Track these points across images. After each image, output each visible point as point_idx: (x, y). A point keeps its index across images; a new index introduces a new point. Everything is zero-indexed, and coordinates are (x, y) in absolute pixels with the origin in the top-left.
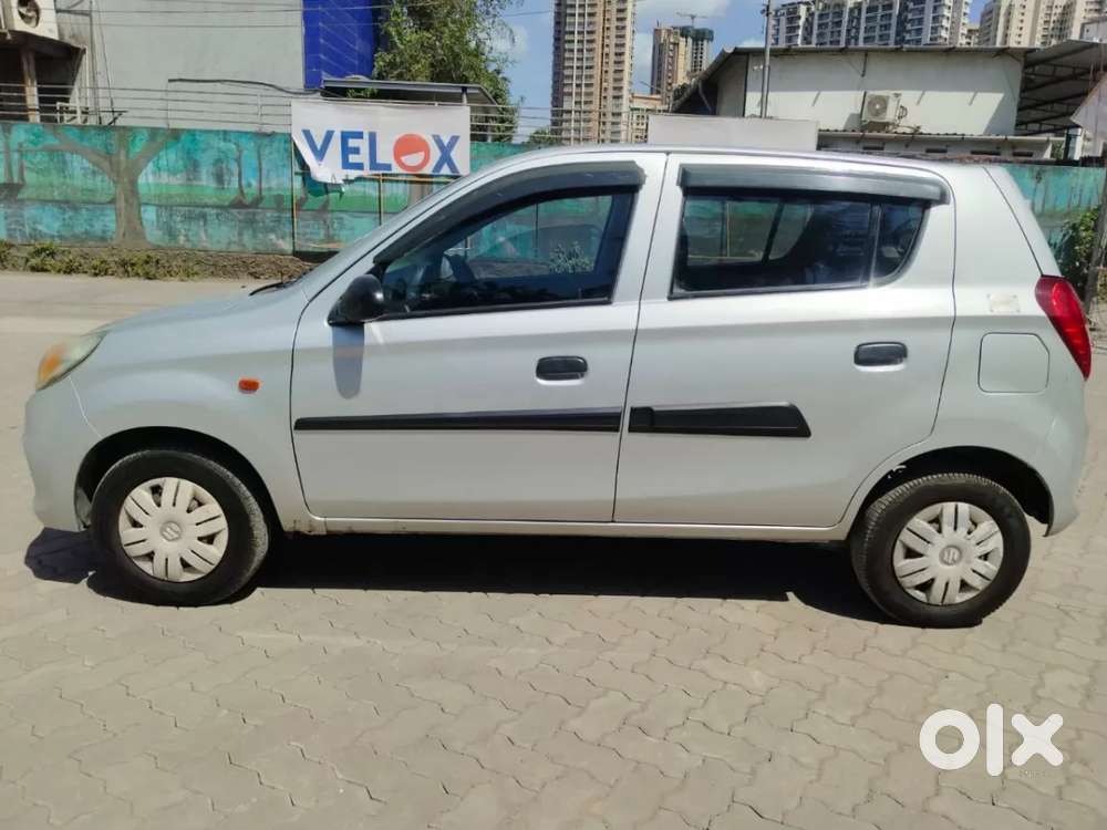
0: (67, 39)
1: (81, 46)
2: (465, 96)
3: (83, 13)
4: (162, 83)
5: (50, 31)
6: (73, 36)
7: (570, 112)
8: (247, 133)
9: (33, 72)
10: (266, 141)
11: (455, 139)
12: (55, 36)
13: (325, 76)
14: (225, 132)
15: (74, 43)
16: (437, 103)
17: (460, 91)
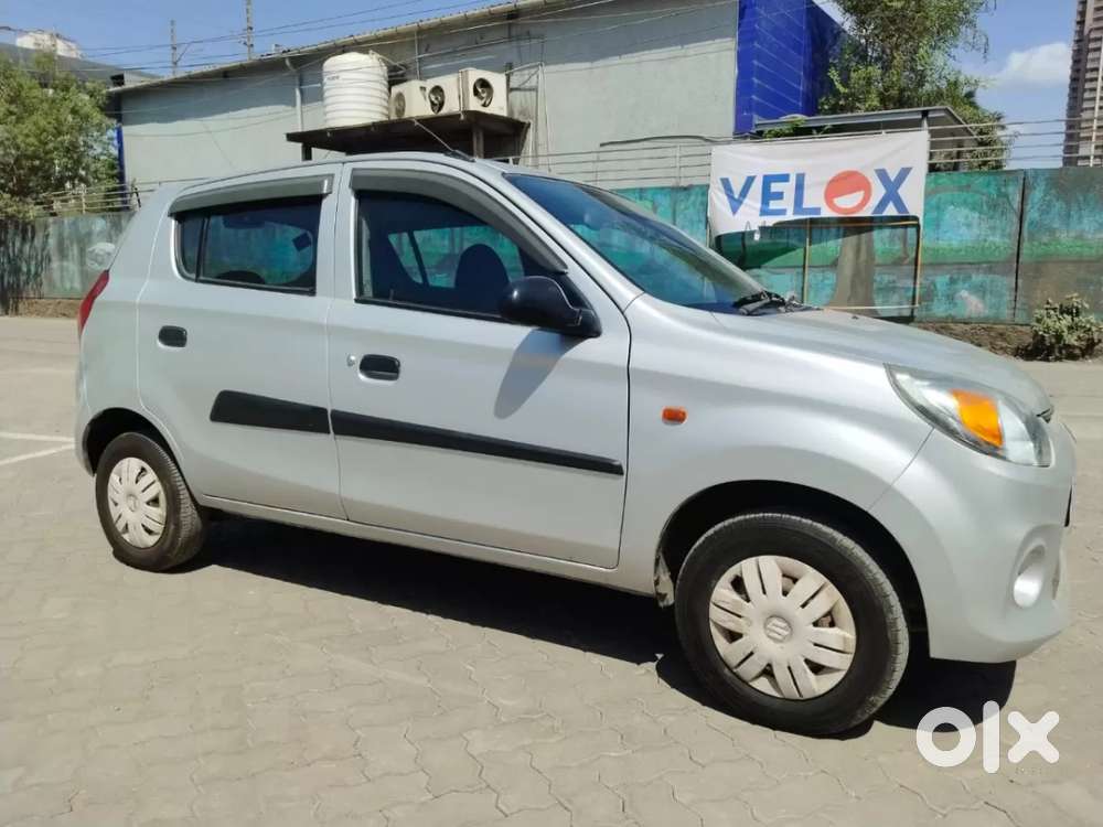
0: (516, 116)
1: (527, 121)
2: (925, 123)
3: (530, 90)
4: (596, 147)
5: (502, 109)
6: (522, 112)
7: (1088, 158)
8: (662, 188)
9: (482, 150)
10: (682, 195)
11: (904, 173)
12: (504, 113)
13: (757, 120)
14: (642, 190)
15: (522, 119)
16: (883, 131)
17: (920, 117)
